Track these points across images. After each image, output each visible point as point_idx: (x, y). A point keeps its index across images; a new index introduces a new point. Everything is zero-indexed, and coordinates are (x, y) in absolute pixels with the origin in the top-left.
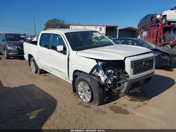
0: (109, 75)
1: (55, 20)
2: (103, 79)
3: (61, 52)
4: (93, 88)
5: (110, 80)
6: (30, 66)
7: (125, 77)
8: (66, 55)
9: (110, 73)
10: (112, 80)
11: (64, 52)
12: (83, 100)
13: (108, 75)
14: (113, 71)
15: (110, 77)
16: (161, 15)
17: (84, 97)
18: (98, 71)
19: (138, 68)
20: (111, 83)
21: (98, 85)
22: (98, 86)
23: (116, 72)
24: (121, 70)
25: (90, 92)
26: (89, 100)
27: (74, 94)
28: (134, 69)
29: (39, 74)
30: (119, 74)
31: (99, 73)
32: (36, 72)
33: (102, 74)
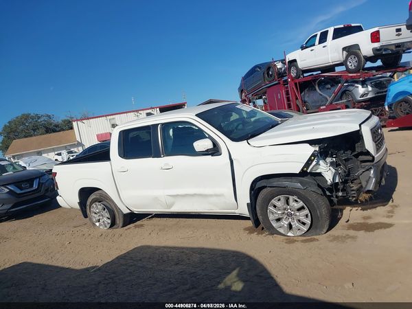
1: (26, 117)
2: (330, 176)
6: (86, 216)
7: (359, 162)
8: (220, 155)
12: (288, 235)
14: (334, 159)
16: (283, 61)
24: (349, 152)
25: (306, 211)
26: (305, 228)
29: (123, 227)
31: (320, 167)
32: (113, 224)
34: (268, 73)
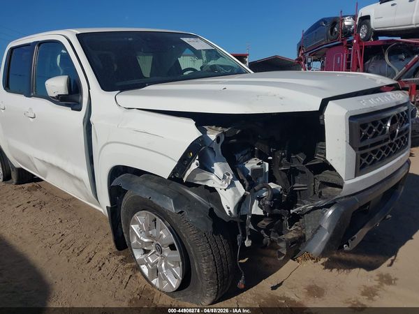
0: (251, 182)
2: (229, 200)
3: (61, 100)
4: (189, 237)
5: (260, 199)
7: (318, 183)
8: (80, 110)
9: (254, 171)
10: (267, 202)
11: (72, 98)
12: (154, 282)
13: (249, 178)
14: (267, 164)
15: (256, 188)
16: (354, 17)
17: (156, 271)
18: (206, 166)
19: (372, 145)
20: (260, 212)
21: (210, 222)
22: (211, 229)
23: (281, 165)
24: (301, 157)
25: (176, 255)
26: (175, 284)
27: (121, 257)
28: (360, 149)
29: (17, 184)
30: (292, 174)
31: (213, 177)
32: (7, 178)
33: (224, 178)
34: (332, 30)
